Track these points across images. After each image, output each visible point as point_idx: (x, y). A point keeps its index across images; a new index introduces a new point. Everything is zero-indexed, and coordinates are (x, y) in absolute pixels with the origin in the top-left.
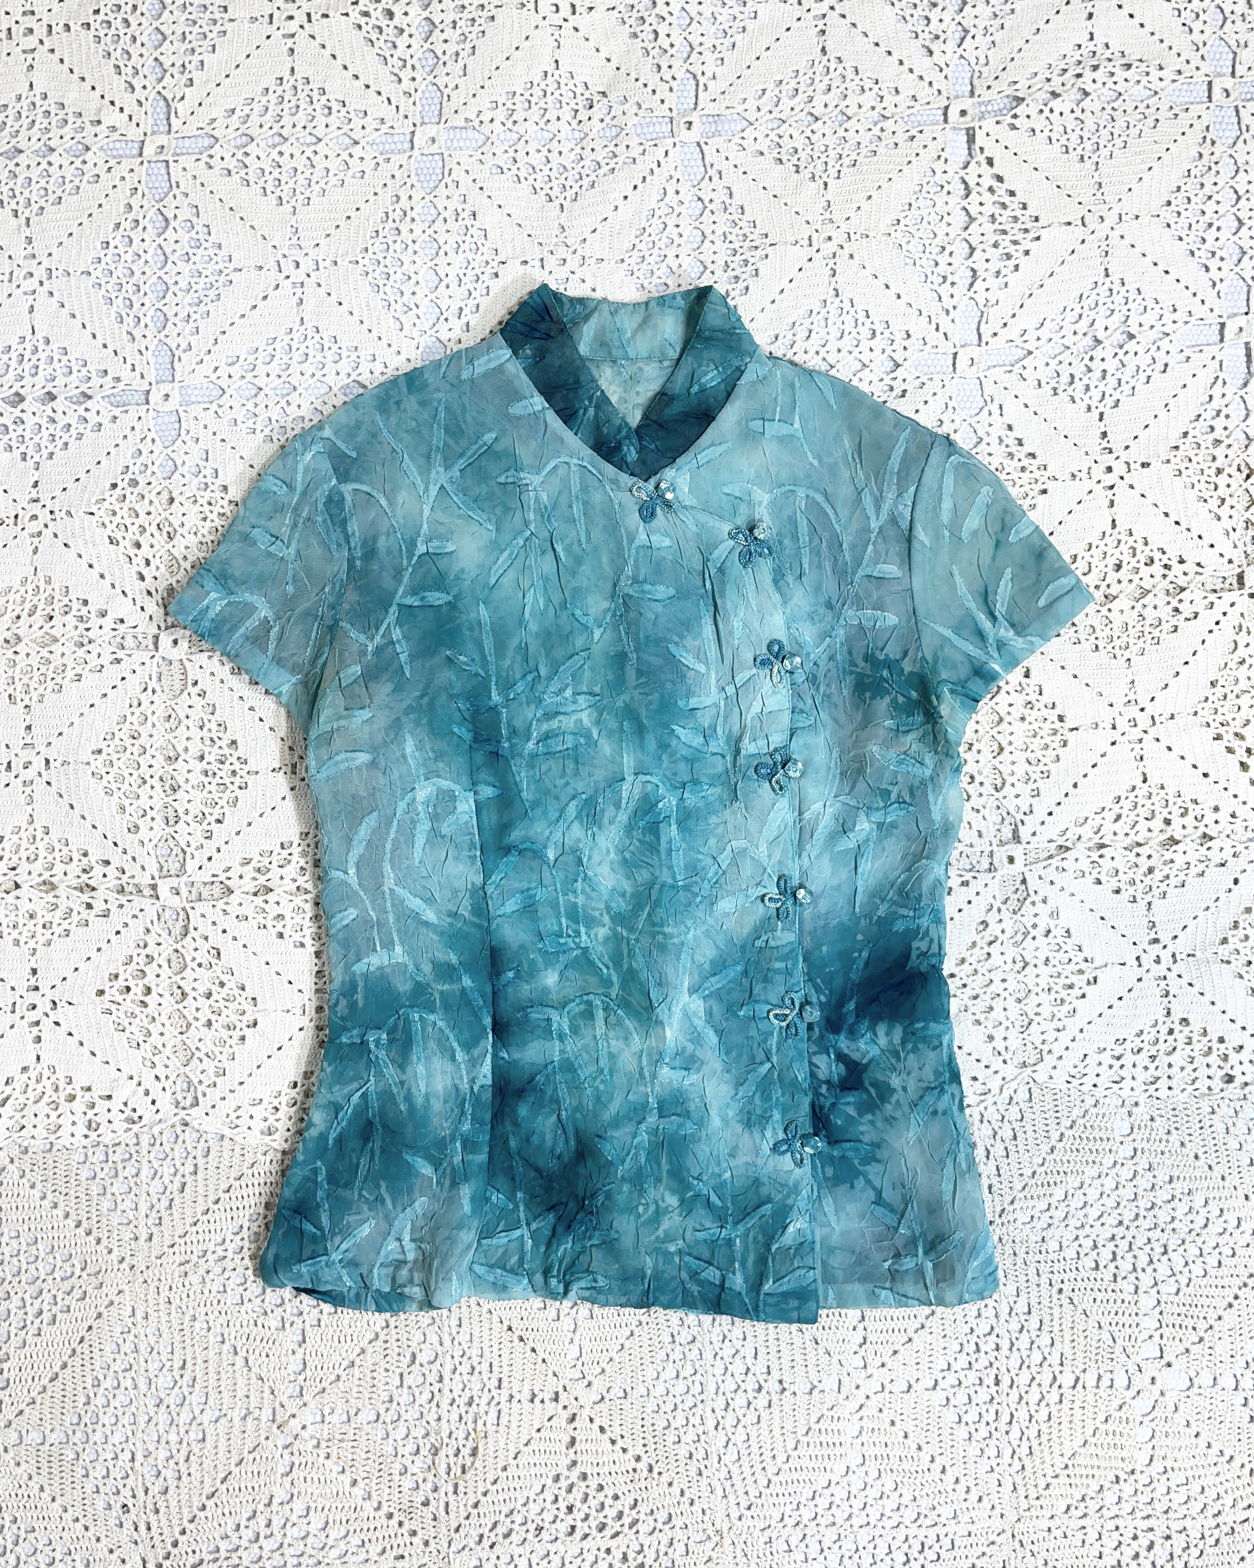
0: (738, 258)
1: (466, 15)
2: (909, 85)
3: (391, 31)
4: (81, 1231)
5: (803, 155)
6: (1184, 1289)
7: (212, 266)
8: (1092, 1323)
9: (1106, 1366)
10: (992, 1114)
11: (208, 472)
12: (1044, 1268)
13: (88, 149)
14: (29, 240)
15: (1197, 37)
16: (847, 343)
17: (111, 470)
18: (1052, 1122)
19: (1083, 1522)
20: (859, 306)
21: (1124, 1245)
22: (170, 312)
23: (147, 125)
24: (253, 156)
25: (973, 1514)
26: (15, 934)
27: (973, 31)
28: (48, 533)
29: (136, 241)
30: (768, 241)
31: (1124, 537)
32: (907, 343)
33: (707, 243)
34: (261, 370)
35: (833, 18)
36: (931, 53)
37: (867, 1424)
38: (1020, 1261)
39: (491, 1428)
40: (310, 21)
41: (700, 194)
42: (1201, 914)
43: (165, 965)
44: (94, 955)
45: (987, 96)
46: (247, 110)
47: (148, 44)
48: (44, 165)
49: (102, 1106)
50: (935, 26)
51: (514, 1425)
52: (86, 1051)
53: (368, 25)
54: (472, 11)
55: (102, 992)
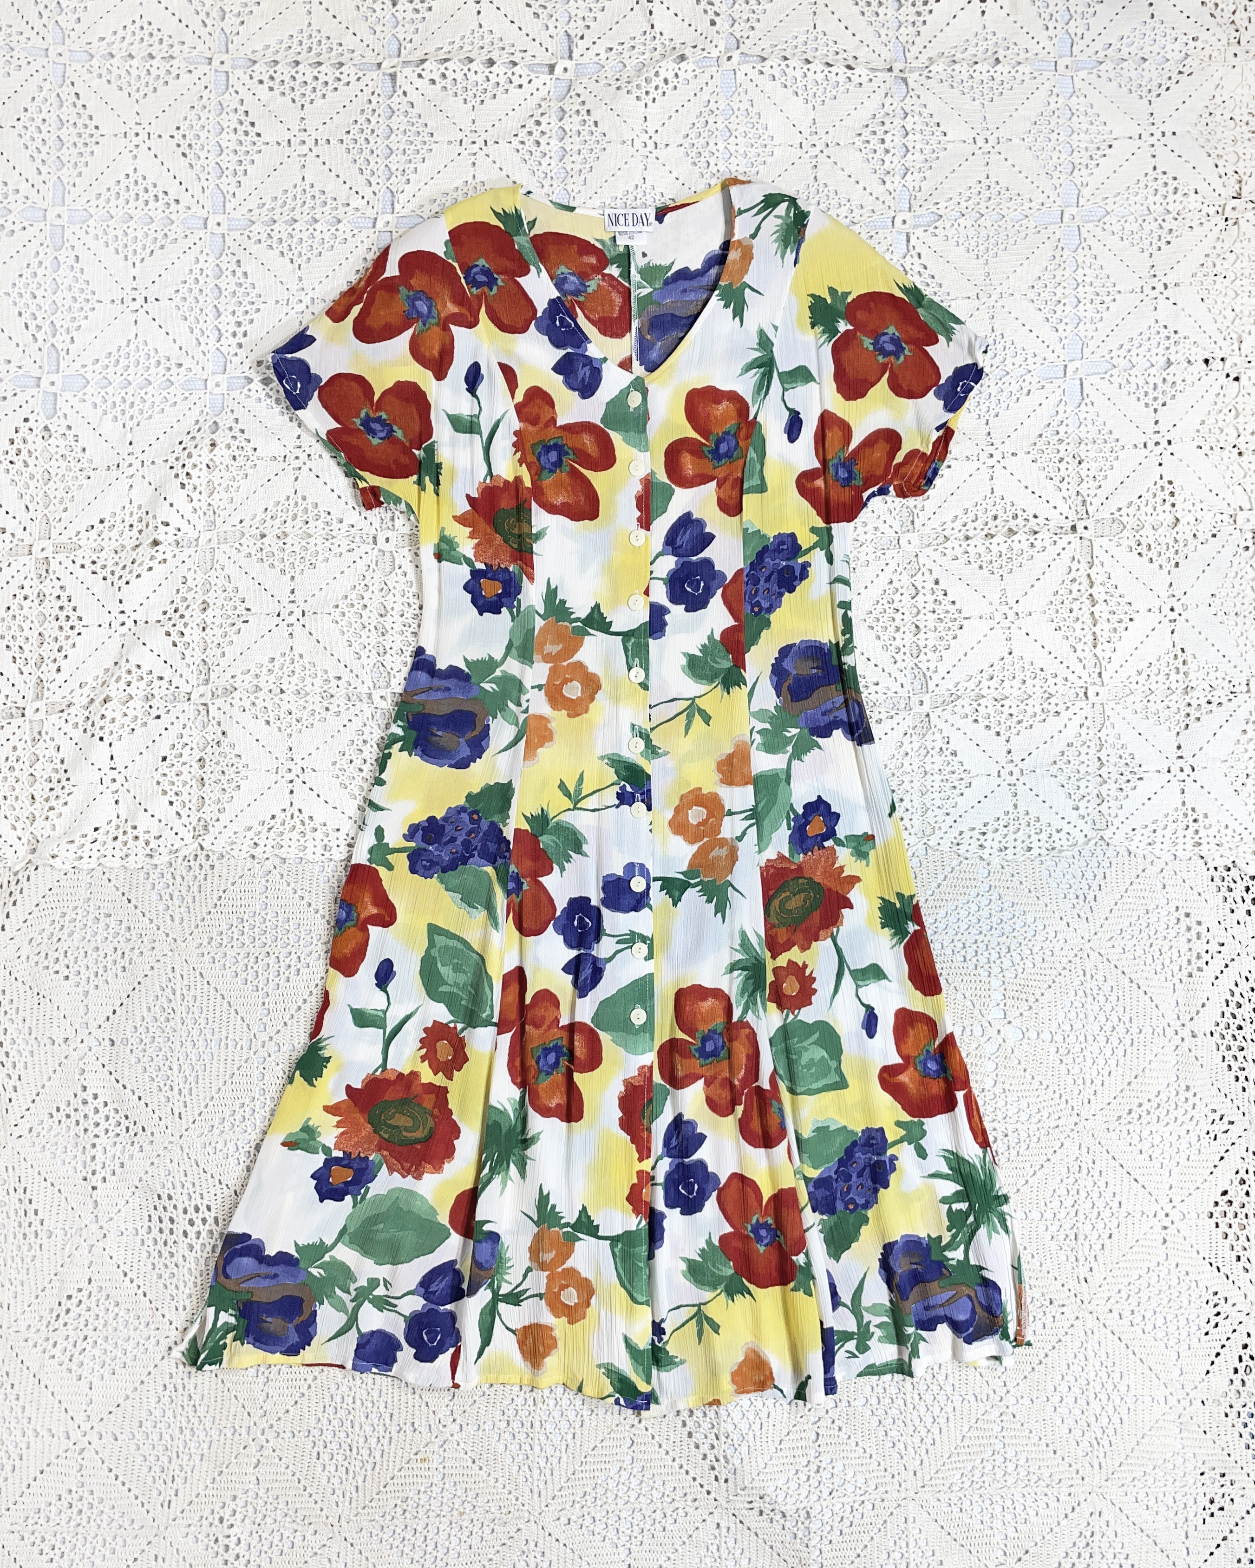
1: (587, 146)
2: (869, 202)
3: (538, 154)
6: (1020, 975)
8: (959, 996)
13: (339, 221)
14: (300, 279)
15: (1055, 181)
18: (939, 868)
21: (982, 946)
23: (379, 207)
26: (278, 723)
27: (912, 169)
28: (305, 468)
31: (998, 500)
35: (822, 158)
36: (884, 183)
40: (486, 145)
44: (329, 740)
45: (919, 212)
47: (381, 156)
48: (311, 230)
49: (333, 835)
50: (887, 165)
52: (322, 799)
53: (523, 149)
54: (591, 144)
55: (334, 763)
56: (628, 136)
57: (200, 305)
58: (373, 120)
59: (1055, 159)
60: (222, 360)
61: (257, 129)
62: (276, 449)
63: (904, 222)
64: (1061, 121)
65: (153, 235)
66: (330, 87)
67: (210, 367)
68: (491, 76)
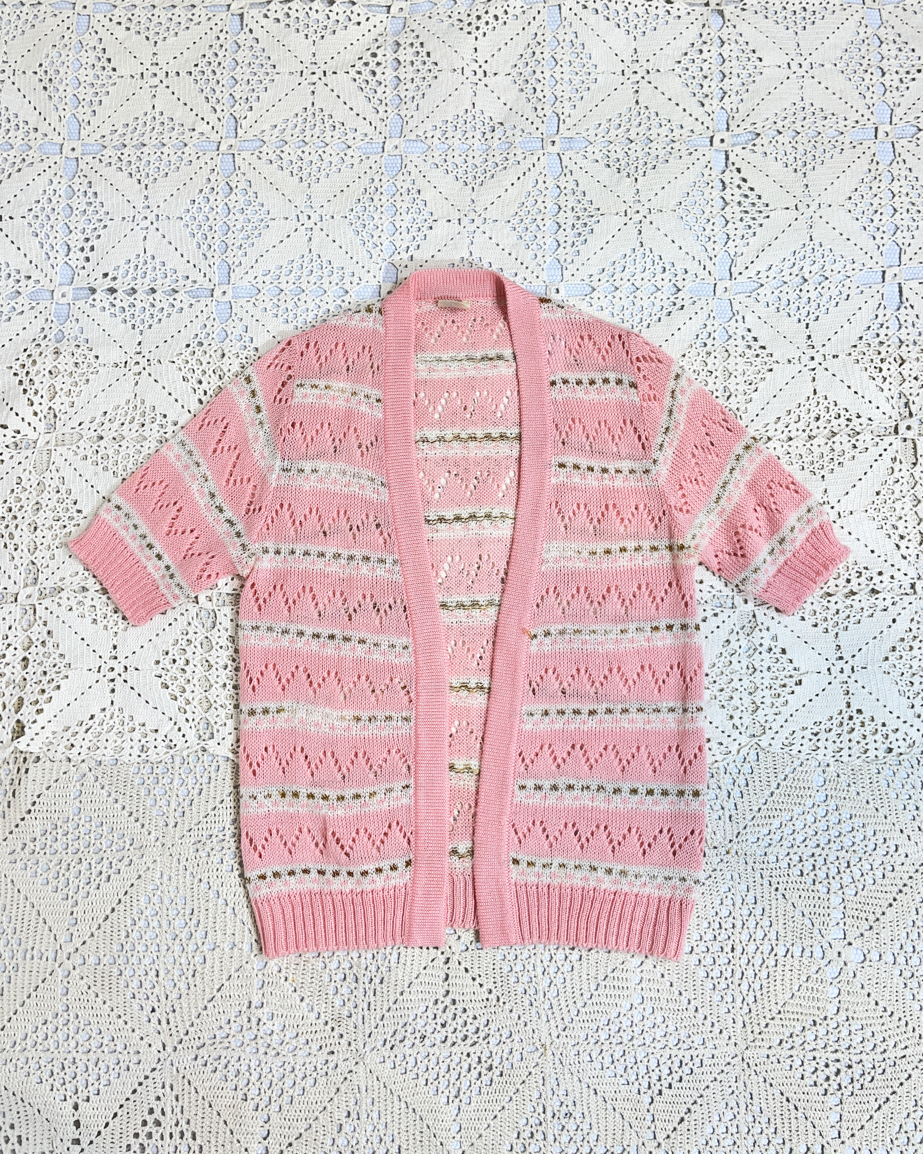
0: (580, 222)
1: (420, 75)
2: (689, 123)
3: (374, 83)
4: (132, 819)
5: (623, 163)
6: (860, 892)
7: (257, 216)
8: (798, 913)
9: (807, 942)
10: (732, 768)
11: (247, 339)
12: (766, 873)
13: (186, 145)
14: (146, 197)
15: (868, 101)
16: (647, 275)
17: (187, 336)
18: (772, 775)
19: (791, 1052)
20: (656, 253)
21: (820, 861)
22: (230, 244)
23: (223, 132)
24: (286, 153)
25: (716, 1042)
26: (105, 622)
27: (729, 93)
28: (145, 373)
29: (212, 200)
30: (600, 212)
31: (822, 400)
32: (685, 276)
33: (562, 212)
34: (284, 279)
35: (643, 83)
36: (703, 105)
37: (645, 975)
38: (749, 868)
39: (393, 964)
40: (325, 75)
41: (559, 184)
42: (871, 641)
43: (199, 646)
44: (154, 638)
45: (737, 131)
46: (284, 126)
47: (226, 85)
48: (159, 154)
49: (152, 736)
50: (706, 90)
51: (409, 963)
52: (142, 700)
53: (360, 79)
54: (424, 73)
55: (158, 662)
56: (458, 65)
57: (51, 223)
58: (221, 54)
59: (867, 81)
60: (70, 272)
61: (111, 65)
62: (117, 356)
63: (722, 141)
64: (871, 49)
65: (11, 159)
66: (183, 27)
67: (57, 280)
68: (330, 14)
